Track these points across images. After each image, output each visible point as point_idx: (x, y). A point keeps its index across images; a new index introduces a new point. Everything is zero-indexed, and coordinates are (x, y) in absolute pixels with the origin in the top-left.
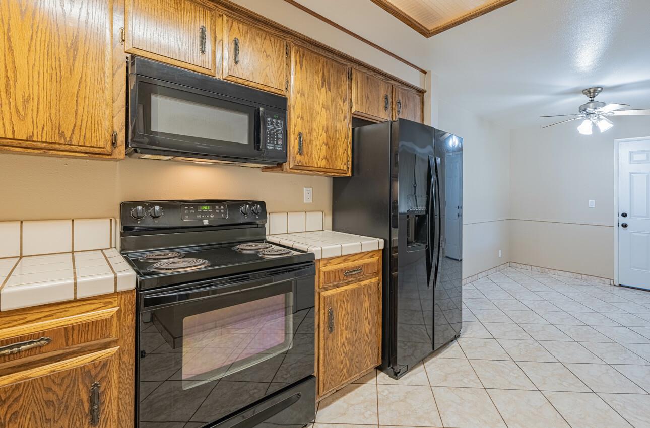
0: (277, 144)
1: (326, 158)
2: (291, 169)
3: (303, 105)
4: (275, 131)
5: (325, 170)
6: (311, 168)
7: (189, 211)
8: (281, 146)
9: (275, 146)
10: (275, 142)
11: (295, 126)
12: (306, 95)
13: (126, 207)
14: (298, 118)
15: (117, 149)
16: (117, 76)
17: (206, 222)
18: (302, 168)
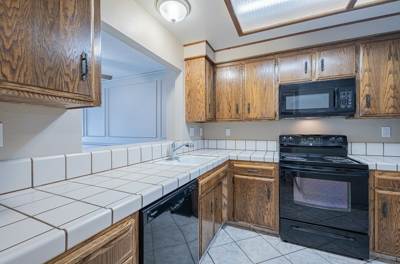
0: (348, 104)
1: (394, 107)
2: (360, 117)
3: (370, 77)
4: (346, 98)
5: (393, 115)
6: (378, 115)
7: (304, 139)
8: (351, 105)
9: (346, 106)
10: (346, 104)
11: (364, 91)
12: (373, 71)
13: (281, 137)
14: (366, 86)
15: (276, 118)
16: (276, 93)
17: (311, 144)
18: (370, 115)
